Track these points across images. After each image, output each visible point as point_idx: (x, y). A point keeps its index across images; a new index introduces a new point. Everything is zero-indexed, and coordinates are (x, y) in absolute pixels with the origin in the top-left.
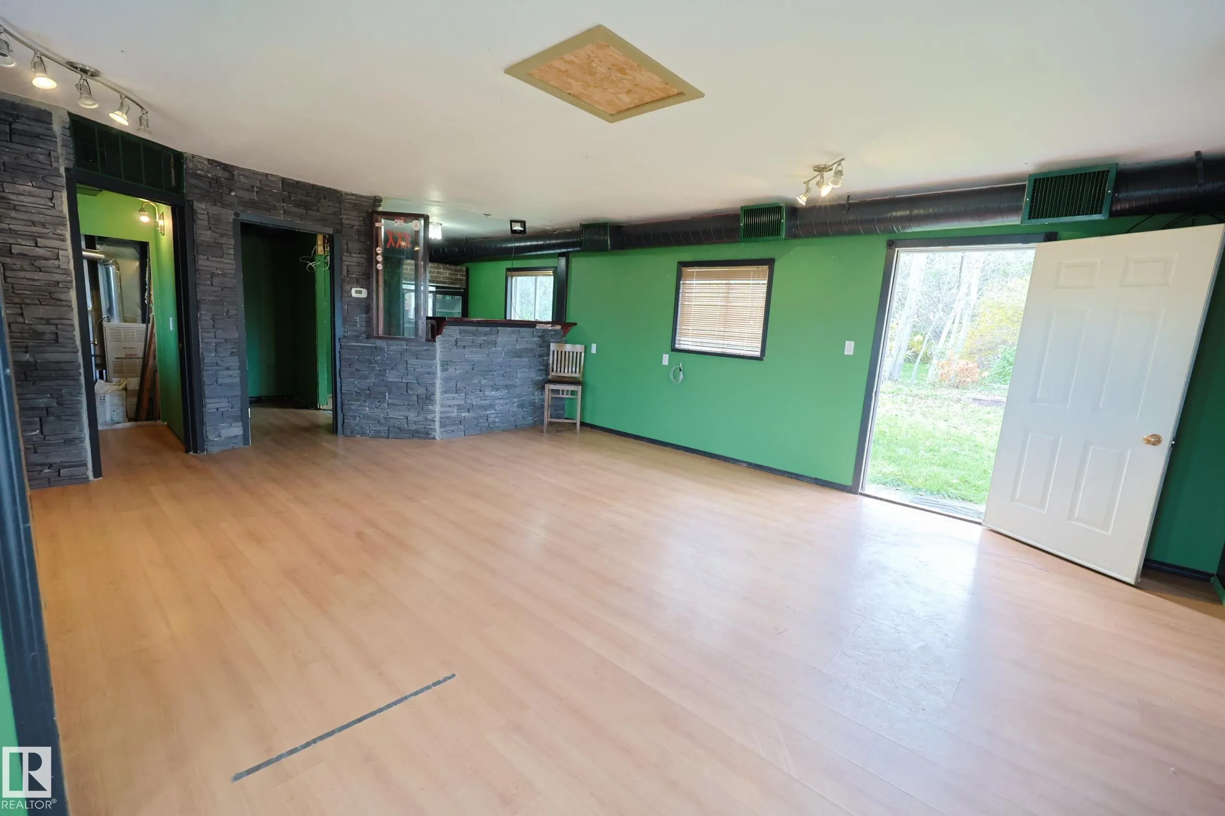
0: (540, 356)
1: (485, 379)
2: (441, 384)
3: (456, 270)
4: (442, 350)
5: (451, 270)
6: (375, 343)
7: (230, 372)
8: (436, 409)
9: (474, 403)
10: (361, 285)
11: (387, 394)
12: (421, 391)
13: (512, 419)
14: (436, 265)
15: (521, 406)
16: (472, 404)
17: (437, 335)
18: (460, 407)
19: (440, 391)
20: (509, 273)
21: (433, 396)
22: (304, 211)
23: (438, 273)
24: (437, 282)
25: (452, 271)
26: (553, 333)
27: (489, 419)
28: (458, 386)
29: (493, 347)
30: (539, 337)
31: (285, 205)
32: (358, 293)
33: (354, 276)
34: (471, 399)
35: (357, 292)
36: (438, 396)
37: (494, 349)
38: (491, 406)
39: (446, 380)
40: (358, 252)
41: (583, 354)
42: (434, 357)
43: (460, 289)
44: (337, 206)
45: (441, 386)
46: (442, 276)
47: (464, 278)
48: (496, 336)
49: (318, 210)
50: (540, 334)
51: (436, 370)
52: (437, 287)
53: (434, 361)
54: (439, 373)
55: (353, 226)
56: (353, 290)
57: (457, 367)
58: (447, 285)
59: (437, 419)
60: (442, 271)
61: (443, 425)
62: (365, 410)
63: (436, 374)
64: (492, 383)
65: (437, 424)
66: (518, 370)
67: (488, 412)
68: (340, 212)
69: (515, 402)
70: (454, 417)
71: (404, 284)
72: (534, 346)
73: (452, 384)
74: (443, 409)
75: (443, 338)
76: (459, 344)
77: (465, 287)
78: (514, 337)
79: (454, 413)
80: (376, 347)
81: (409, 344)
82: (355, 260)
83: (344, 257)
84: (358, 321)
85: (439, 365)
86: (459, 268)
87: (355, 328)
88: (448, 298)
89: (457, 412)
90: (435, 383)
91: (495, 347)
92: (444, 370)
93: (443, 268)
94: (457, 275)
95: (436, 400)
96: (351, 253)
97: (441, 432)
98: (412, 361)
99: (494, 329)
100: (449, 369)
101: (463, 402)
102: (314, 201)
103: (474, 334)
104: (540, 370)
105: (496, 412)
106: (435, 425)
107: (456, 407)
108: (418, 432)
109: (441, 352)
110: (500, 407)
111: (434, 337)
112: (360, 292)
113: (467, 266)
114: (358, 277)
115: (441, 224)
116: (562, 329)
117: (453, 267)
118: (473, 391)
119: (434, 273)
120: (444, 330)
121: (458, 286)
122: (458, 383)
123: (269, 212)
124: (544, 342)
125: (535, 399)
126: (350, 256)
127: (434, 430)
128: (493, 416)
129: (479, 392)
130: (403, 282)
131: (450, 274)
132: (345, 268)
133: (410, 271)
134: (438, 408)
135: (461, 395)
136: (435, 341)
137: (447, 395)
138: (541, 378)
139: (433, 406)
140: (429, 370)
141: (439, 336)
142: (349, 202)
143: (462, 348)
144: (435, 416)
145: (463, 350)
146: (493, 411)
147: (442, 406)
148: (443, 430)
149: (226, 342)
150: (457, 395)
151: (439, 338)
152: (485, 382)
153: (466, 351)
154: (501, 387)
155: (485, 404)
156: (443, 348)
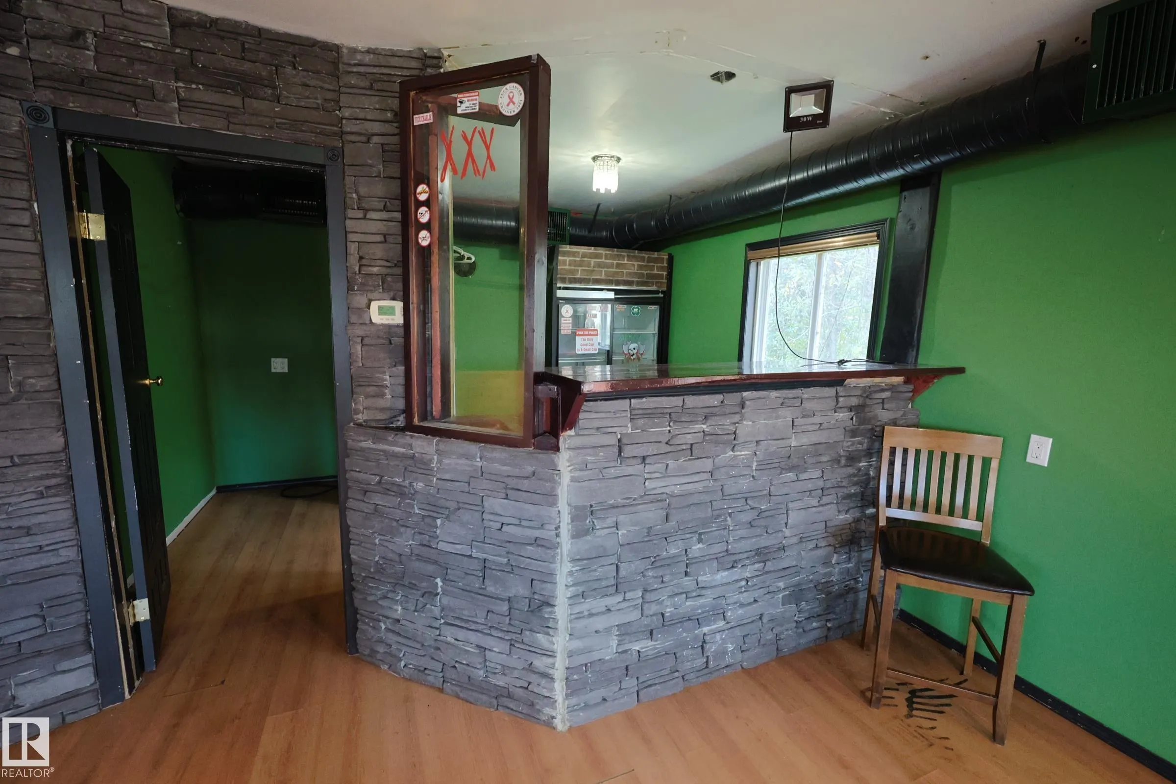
0: (852, 459)
1: (700, 541)
2: (571, 573)
3: (650, 260)
4: (577, 474)
5: (643, 259)
6: (411, 446)
8: (555, 647)
9: (668, 611)
10: (392, 294)
11: (438, 580)
12: (518, 589)
13: (770, 636)
14: (615, 253)
15: (796, 595)
16: (663, 615)
17: (564, 429)
19: (568, 593)
20: (751, 254)
21: (549, 609)
22: (237, 101)
23: (618, 266)
24: (618, 283)
25: (644, 261)
26: (887, 394)
27: (707, 646)
28: (623, 573)
29: (729, 449)
30: (851, 409)
31: (180, 84)
32: (385, 314)
33: (375, 270)
34: (658, 602)
35: (382, 311)
36: (561, 611)
37: (731, 453)
39: (584, 561)
40: (381, 206)
41: (994, 464)
42: (550, 498)
43: (657, 292)
44: (327, 86)
46: (625, 271)
47: (665, 273)
48: (737, 418)
49: (278, 99)
50: (854, 401)
51: (558, 535)
52: (617, 292)
53: (553, 511)
54: (566, 543)
55: (369, 137)
56: (375, 305)
57: (621, 518)
58: (634, 288)
59: (559, 673)
60: (626, 262)
61: (573, 689)
62: (397, 610)
63: (556, 546)
64: (718, 548)
65: (559, 689)
66: (791, 505)
67: (705, 630)
68: (337, 102)
69: (780, 590)
70: (611, 660)
71: (560, 288)
72: (837, 435)
73: (604, 571)
74: (577, 643)
75: (578, 441)
76: (628, 451)
77: (665, 289)
78: (787, 414)
79: (610, 649)
80: (413, 457)
81: (488, 455)
82: (374, 227)
83: (348, 223)
84: (387, 383)
85: (565, 518)
86: (656, 255)
87: (381, 403)
88: (636, 309)
89: (619, 645)
90: (552, 574)
91: (733, 450)
92: (582, 531)
93: (628, 256)
94: (652, 268)
95: (555, 620)
96: (366, 211)
97: (571, 710)
98: (495, 504)
99: (732, 399)
100: (598, 528)
101: (635, 615)
102: (264, 74)
103: (671, 416)
104: (849, 496)
105: (729, 626)
106: (552, 690)
107: (615, 630)
108: (510, 696)
109: (573, 480)
110: (740, 612)
111: (554, 432)
112: (391, 311)
113: (670, 252)
114: (384, 271)
115: (619, 159)
116: (906, 382)
117: (645, 255)
118: (666, 578)
119: (612, 266)
120: (582, 416)
121: (654, 288)
122: (622, 566)
123: (135, 105)
124: (863, 421)
125: (830, 574)
126: (365, 218)
127: (550, 701)
128: (718, 636)
129: (684, 579)
130: (559, 285)
131: (640, 267)
132: (353, 248)
133: (570, 265)
134: (560, 642)
135: (629, 595)
136: (557, 449)
138: (849, 517)
139: (548, 634)
140: (537, 533)
141: (571, 432)
142: (359, 73)
143: (639, 460)
144: (554, 664)
145: (641, 466)
146: (721, 624)
148: (574, 701)
150: (620, 598)
151: (567, 438)
152: (699, 549)
153: (648, 468)
154: (745, 555)
155: (698, 610)
156: (581, 470)
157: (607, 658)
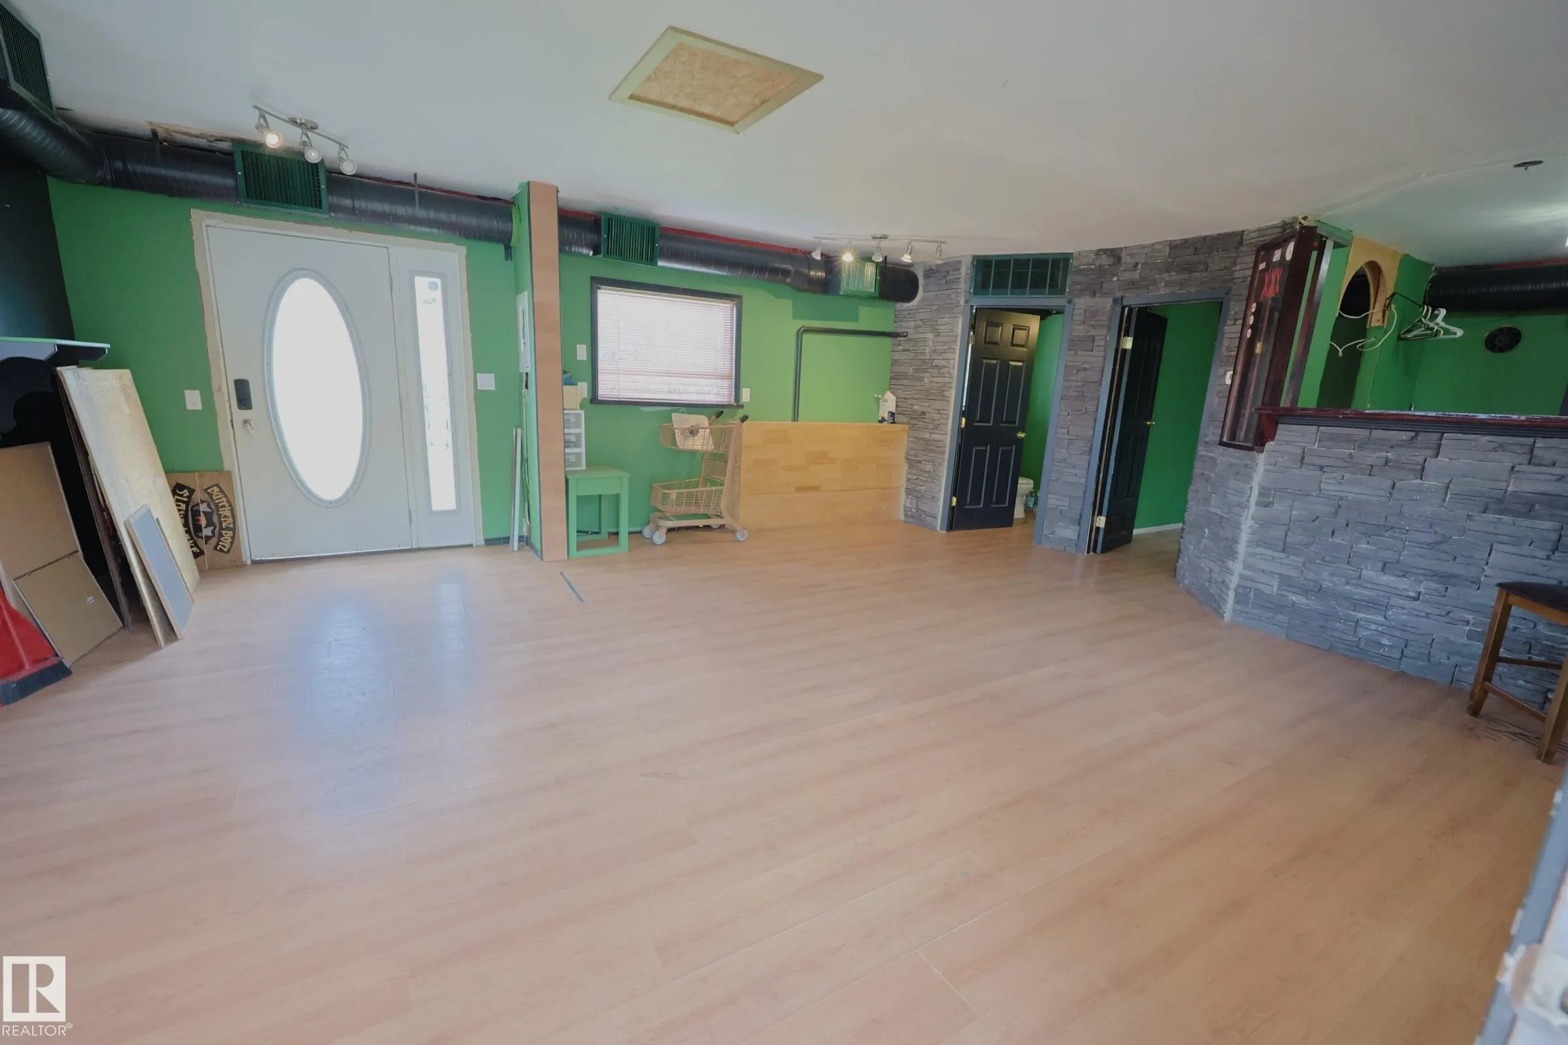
1: (1366, 543)
2: (1250, 527)
4: (1269, 467)
7: (1077, 472)
8: (1234, 568)
9: (1327, 584)
16: (1321, 585)
17: (1269, 439)
18: (1285, 581)
19: (1247, 539)
21: (1234, 545)
27: (1359, 629)
28: (1288, 539)
29: (1413, 477)
31: (1167, 274)
33: (1233, 353)
34: (1320, 574)
36: (1242, 548)
37: (1417, 480)
38: (1371, 605)
39: (1264, 524)
42: (1248, 479)
44: (1232, 255)
45: (1250, 531)
49: (1206, 270)
51: (1248, 501)
53: (1248, 486)
54: (1253, 508)
56: (1228, 375)
57: (1294, 504)
59: (1232, 585)
61: (1240, 599)
63: (1245, 508)
65: (1231, 595)
67: (1362, 615)
68: (1235, 262)
70: (1272, 596)
73: (1277, 533)
74: (1248, 573)
75: (1276, 449)
76: (1309, 460)
79: (1273, 587)
83: (1227, 328)
85: (1255, 493)
89: (1278, 588)
90: (1240, 524)
91: (1419, 478)
92: (1264, 504)
95: (1237, 553)
96: (1236, 320)
97: (1237, 612)
99: (1428, 436)
100: (1275, 504)
101: (1296, 574)
103: (1359, 444)
105: (1387, 623)
107: (1277, 576)
108: (1214, 599)
109: (1266, 470)
110: (1407, 616)
111: (1261, 442)
118: (1327, 559)
120: (1278, 432)
122: (1290, 535)
126: (1234, 324)
127: (1226, 603)
128: (1374, 628)
129: (1347, 567)
132: (1225, 343)
134: (1237, 567)
135: (1293, 557)
136: (1260, 452)
137: (1260, 550)
139: (1230, 560)
140: (1234, 499)
141: (1271, 443)
142: (1248, 244)
143: (1317, 468)
144: (1229, 579)
145: (1318, 472)
146: (1380, 619)
147: (1245, 567)
148: (1240, 608)
149: (1077, 439)
150: (1282, 555)
151: (1270, 445)
152: (1365, 548)
153: (1325, 475)
154: (1421, 571)
155: (1356, 595)
156: (1272, 465)
157: (1267, 592)
